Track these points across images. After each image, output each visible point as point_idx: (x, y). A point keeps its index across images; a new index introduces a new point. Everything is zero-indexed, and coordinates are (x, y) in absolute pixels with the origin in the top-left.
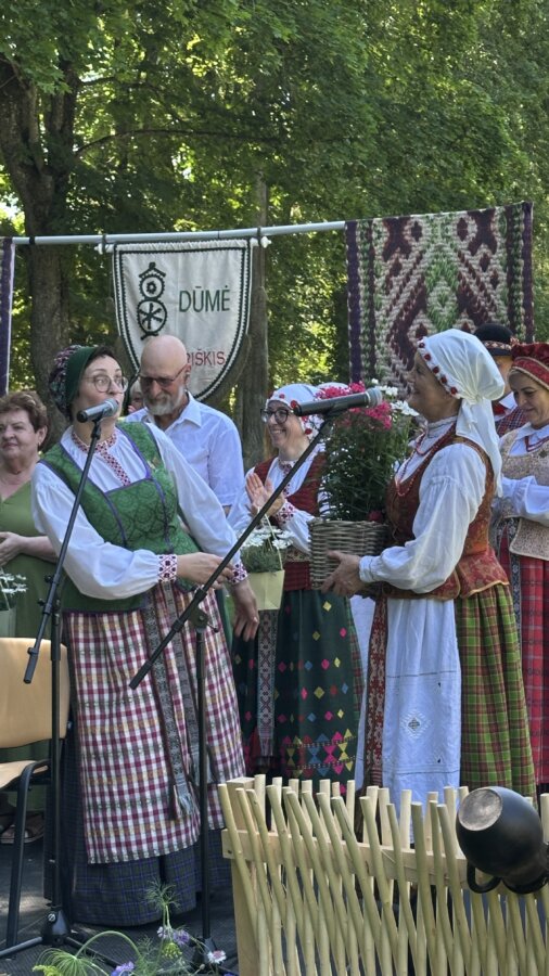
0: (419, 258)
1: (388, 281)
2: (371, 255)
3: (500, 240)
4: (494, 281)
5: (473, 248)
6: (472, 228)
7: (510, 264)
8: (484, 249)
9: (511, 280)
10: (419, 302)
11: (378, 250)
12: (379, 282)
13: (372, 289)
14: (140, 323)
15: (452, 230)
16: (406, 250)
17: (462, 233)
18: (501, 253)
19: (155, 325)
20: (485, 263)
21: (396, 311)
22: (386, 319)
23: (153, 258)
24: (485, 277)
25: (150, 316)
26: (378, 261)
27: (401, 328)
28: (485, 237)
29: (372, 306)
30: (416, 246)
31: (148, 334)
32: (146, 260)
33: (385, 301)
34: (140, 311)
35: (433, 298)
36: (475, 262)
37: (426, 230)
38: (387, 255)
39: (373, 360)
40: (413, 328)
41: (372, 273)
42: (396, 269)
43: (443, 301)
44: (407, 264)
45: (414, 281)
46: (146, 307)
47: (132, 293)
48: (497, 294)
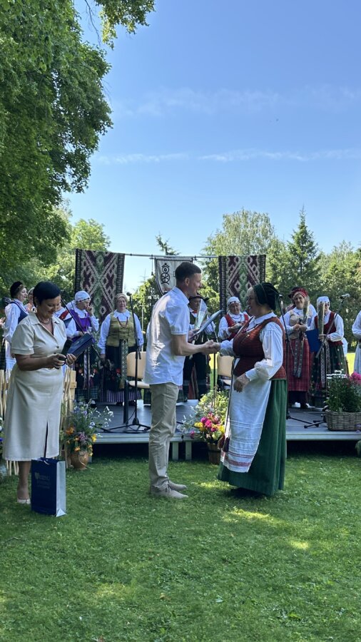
0: (238, 267)
1: (230, 273)
2: (225, 265)
3: (258, 264)
4: (257, 274)
5: (251, 265)
6: (251, 260)
7: (261, 270)
8: (254, 265)
9: (261, 274)
10: (237, 278)
11: (227, 264)
12: (227, 272)
13: (225, 274)
14: (162, 280)
15: (246, 260)
16: (235, 265)
17: (249, 261)
18: (258, 267)
19: (166, 280)
20: (254, 269)
21: (231, 280)
22: (229, 281)
23: (166, 262)
24: (254, 272)
25: (165, 278)
26: (227, 267)
27: (233, 284)
28: (254, 262)
29: (225, 278)
30: (237, 264)
31: (163, 282)
32: (164, 262)
33: (229, 277)
34: (162, 276)
35: (241, 277)
36: (252, 269)
37: (240, 260)
38: (229, 265)
39: (225, 292)
40: (236, 285)
41: (226, 270)
42: (232, 269)
43: (243, 278)
44: (235, 268)
45: (236, 272)
46: (164, 275)
47: (160, 271)
48: (257, 277)
